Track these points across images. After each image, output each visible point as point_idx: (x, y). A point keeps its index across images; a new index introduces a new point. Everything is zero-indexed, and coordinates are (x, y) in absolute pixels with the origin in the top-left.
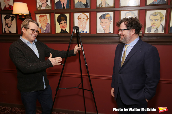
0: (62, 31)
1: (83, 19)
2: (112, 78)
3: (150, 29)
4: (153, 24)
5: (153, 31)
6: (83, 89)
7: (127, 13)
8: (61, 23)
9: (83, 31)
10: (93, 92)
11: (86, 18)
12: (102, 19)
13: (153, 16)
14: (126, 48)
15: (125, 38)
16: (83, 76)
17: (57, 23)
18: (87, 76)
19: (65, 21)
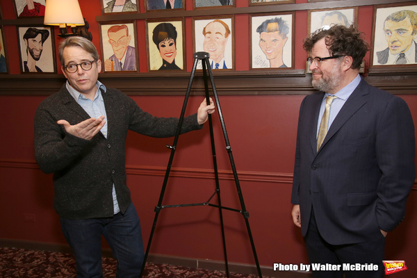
0: (165, 65)
1: (216, 33)
3: (385, 54)
4: (393, 43)
5: (392, 61)
6: (220, 207)
7: (327, 17)
8: (163, 46)
9: (217, 65)
10: (245, 215)
11: (224, 31)
12: (264, 33)
13: (394, 22)
14: (327, 105)
15: (327, 81)
16: (219, 175)
17: (152, 46)
18: (230, 174)
19: (172, 41)
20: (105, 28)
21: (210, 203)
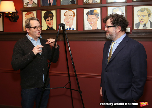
0: (48, 28)
1: (70, 15)
2: (101, 76)
3: (138, 25)
4: (141, 20)
5: (141, 27)
6: (71, 89)
7: (115, 9)
8: (48, 20)
9: (70, 28)
10: (80, 93)
11: (73, 15)
12: (89, 16)
13: (141, 12)
15: (111, 35)
16: (70, 75)
17: (43, 20)
18: (73, 74)
19: (51, 18)
20: (24, 13)
21: (65, 87)
